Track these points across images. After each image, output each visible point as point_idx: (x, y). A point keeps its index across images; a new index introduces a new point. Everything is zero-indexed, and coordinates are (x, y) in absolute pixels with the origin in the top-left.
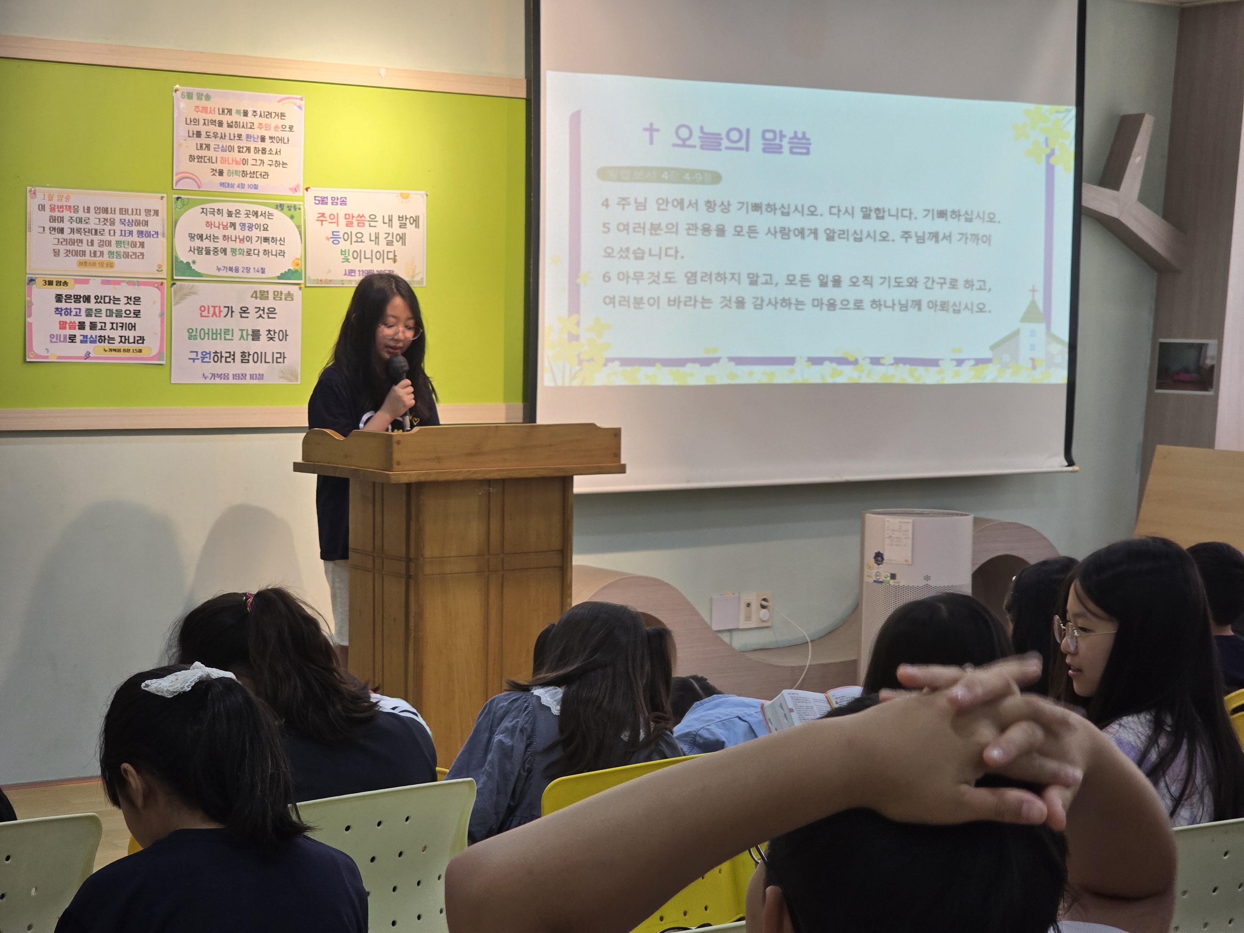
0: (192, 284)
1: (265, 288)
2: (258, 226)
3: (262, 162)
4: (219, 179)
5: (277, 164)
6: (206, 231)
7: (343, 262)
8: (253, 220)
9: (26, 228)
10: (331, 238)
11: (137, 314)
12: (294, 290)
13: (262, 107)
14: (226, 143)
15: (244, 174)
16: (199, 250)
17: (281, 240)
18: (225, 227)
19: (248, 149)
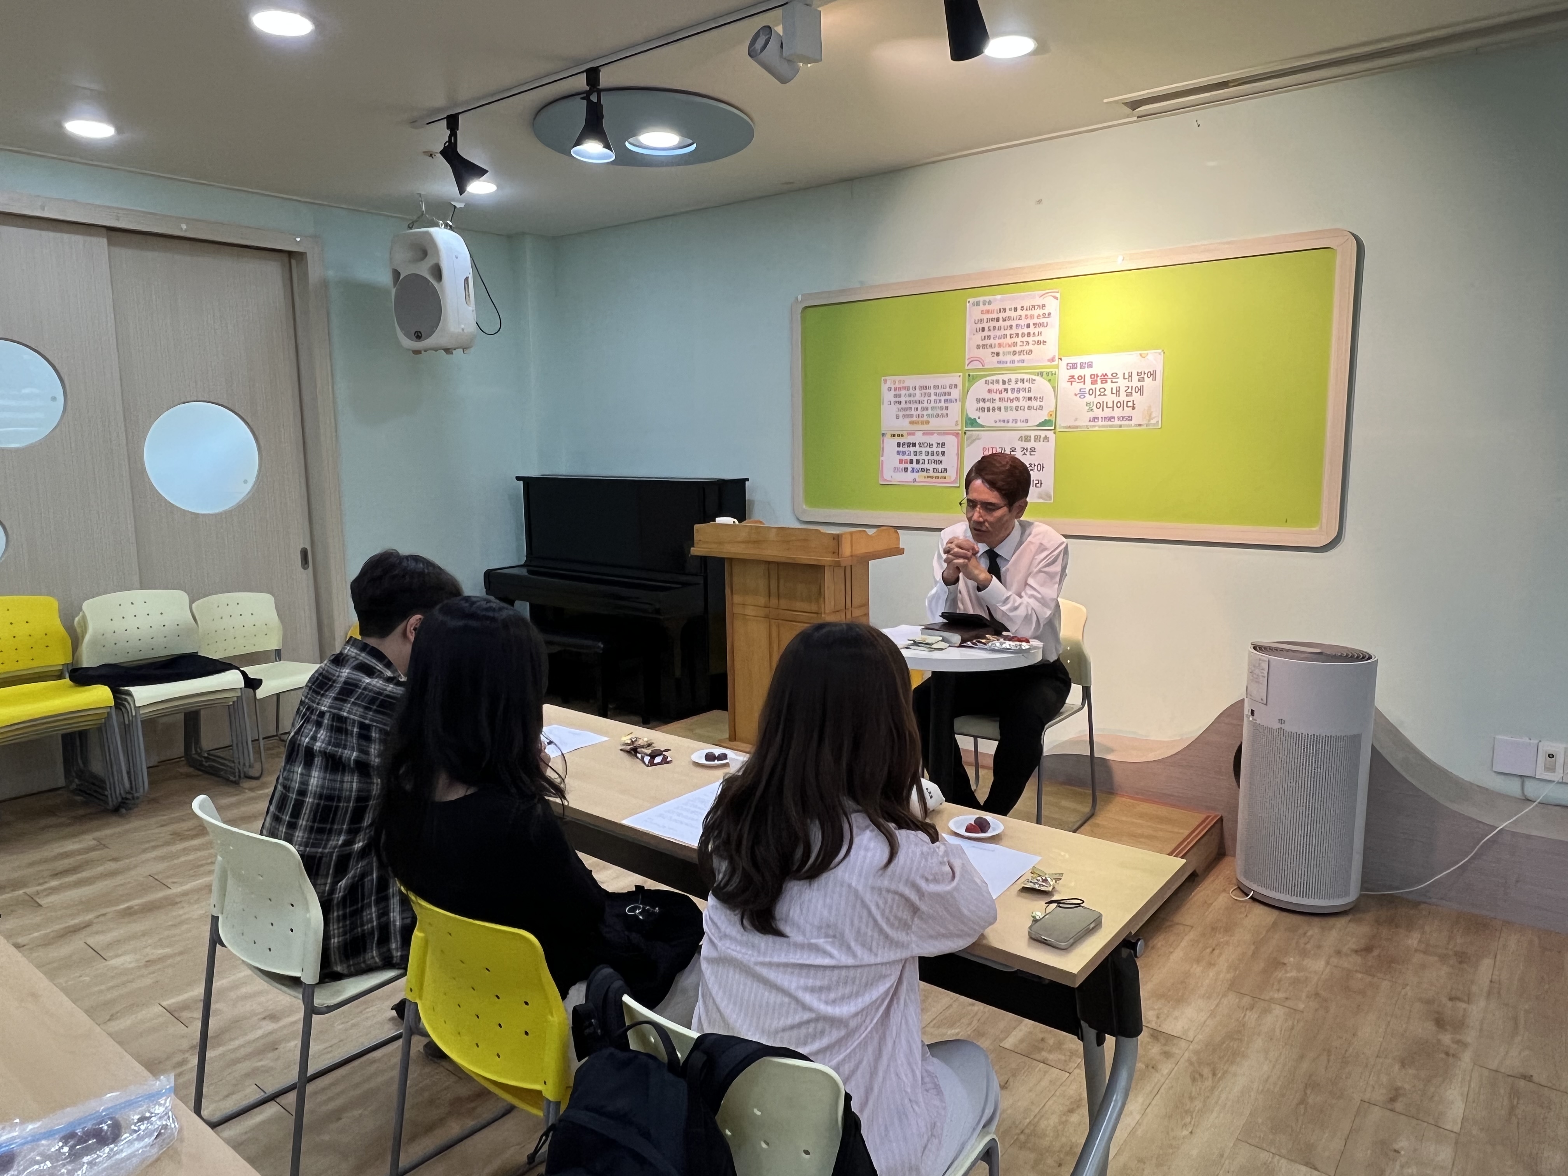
0: (978, 433)
1: (1028, 433)
2: (1024, 390)
3: (1028, 343)
4: (996, 359)
5: (1039, 343)
6: (987, 396)
7: (1087, 411)
8: (1020, 385)
9: (881, 403)
10: (1079, 393)
11: (943, 453)
12: (1050, 434)
13: (1026, 304)
14: (1002, 332)
15: (1014, 353)
16: (983, 410)
17: (1040, 398)
18: (1001, 393)
19: (1017, 335)
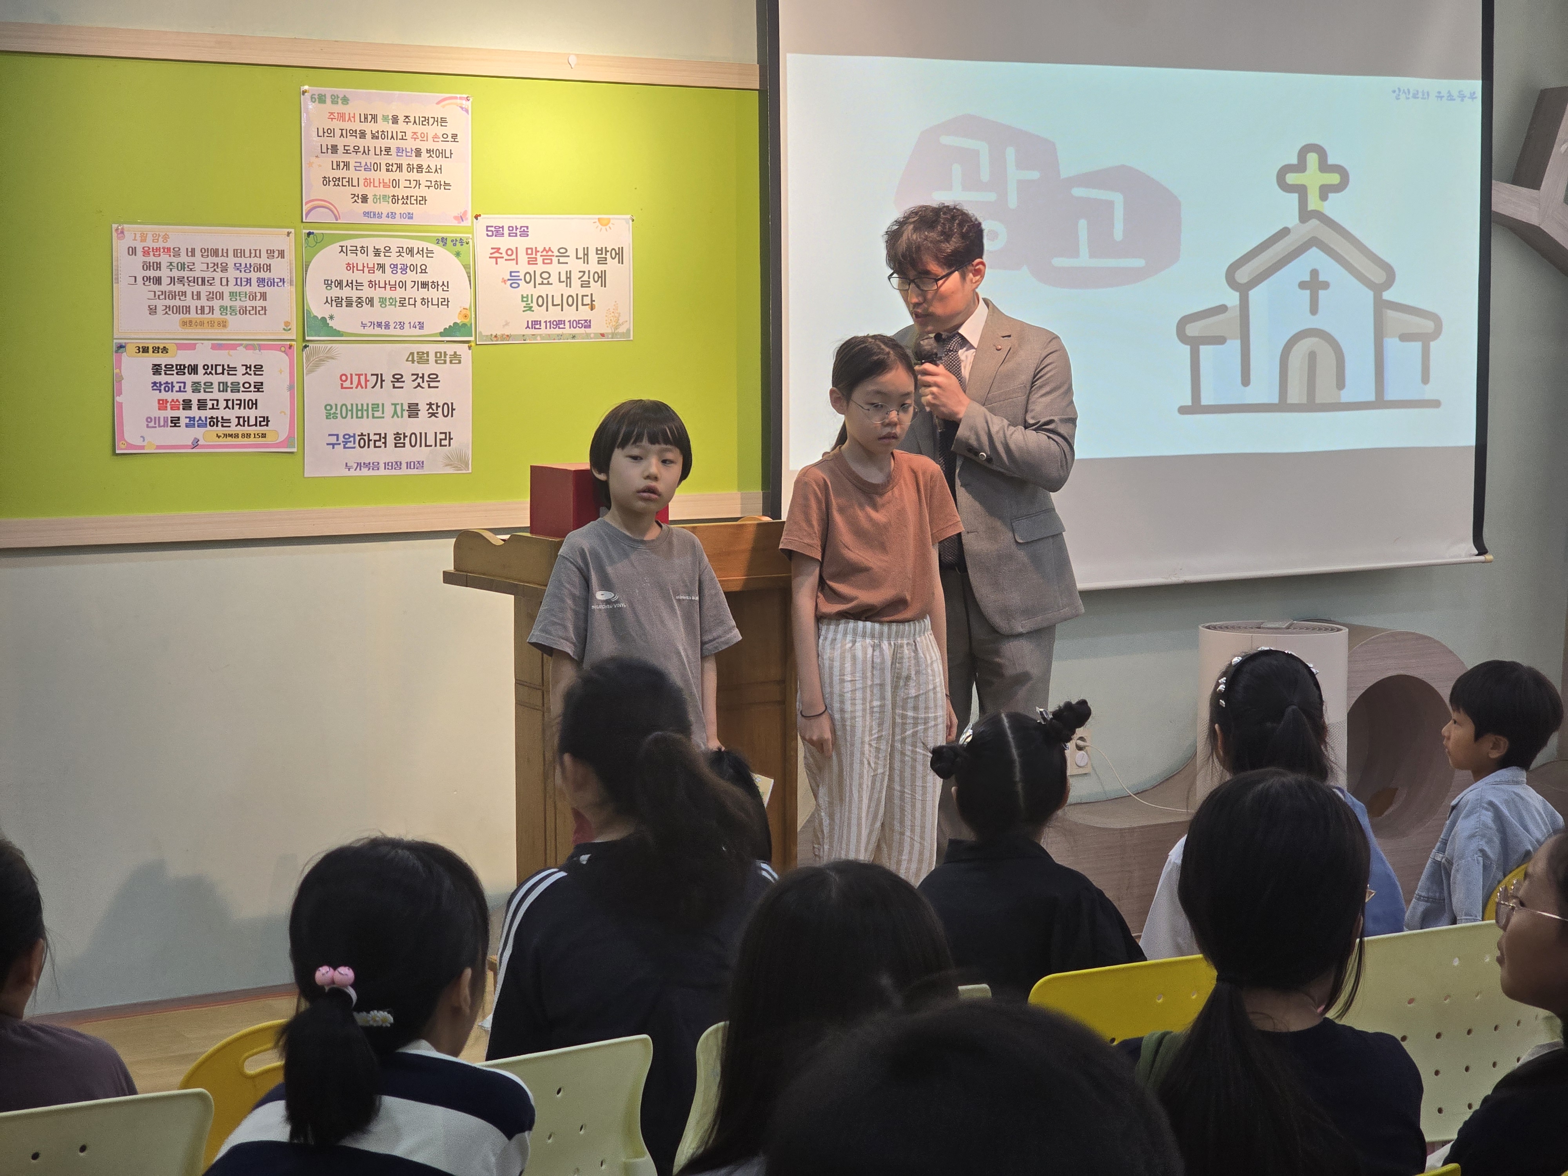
0: (329, 346)
1: (424, 348)
2: (413, 268)
3: (418, 183)
4: (362, 207)
5: (438, 185)
6: (346, 276)
7: (524, 311)
8: (407, 260)
9: (113, 279)
10: (509, 280)
11: (259, 387)
12: (462, 349)
13: (416, 112)
14: (371, 159)
15: (395, 199)
16: (338, 302)
17: (443, 284)
18: (371, 271)
19: (400, 167)
